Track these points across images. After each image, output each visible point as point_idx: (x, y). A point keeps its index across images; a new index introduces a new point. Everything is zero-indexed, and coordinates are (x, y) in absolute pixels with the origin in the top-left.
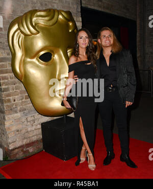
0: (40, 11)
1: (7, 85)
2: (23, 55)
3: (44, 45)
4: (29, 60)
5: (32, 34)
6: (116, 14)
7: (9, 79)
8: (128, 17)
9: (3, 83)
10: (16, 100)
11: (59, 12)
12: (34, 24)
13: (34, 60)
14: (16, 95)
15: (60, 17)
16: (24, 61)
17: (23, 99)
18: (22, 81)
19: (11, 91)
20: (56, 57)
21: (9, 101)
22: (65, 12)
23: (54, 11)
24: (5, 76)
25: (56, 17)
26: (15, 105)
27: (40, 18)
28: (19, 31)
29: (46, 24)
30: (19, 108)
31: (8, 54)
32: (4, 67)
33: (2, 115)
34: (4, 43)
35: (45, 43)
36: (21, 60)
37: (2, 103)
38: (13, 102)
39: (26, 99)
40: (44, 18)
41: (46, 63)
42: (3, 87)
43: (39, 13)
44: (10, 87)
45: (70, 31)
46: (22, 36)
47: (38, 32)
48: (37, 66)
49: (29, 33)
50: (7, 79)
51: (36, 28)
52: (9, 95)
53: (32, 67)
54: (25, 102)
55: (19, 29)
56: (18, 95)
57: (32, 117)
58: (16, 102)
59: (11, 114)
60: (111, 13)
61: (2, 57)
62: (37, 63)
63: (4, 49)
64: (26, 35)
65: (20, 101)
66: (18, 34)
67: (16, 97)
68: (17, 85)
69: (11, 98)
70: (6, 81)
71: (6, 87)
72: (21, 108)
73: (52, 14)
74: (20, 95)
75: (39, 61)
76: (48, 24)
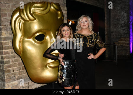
0: (37, 3)
1: (8, 58)
2: (22, 36)
3: (39, 29)
4: (26, 39)
5: (30, 20)
6: (90, 4)
7: (10, 54)
8: (98, 6)
9: (5, 57)
10: (15, 70)
11: (51, 4)
12: (32, 13)
13: (31, 40)
14: (14, 67)
15: (52, 7)
16: (23, 40)
17: (20, 69)
18: (21, 55)
19: (11, 63)
20: (48, 37)
21: (9, 71)
22: (55, 4)
23: (48, 3)
24: (7, 51)
25: (49, 7)
26: (14, 75)
27: (37, 8)
28: (20, 17)
29: (41, 13)
30: (16, 77)
31: (10, 34)
32: (7, 45)
33: (3, 82)
34: (8, 26)
35: (40, 27)
36: (20, 39)
37: (4, 73)
38: (12, 72)
39: (22, 69)
40: (40, 9)
41: (40, 42)
42: (5, 60)
43: (36, 5)
44: (11, 60)
45: (59, 18)
46: (22, 21)
47: (35, 19)
48: (33, 45)
49: (28, 19)
50: (9, 54)
51: (34, 15)
52: (9, 67)
53: (29, 45)
54: (22, 72)
55: (20, 15)
56: (16, 66)
57: (26, 83)
58: (15, 72)
59: (10, 82)
60: (86, 3)
61: (6, 36)
62: (33, 42)
63: (7, 30)
64: (25, 21)
65: (18, 71)
66: (20, 19)
67: (15, 68)
68: (16, 58)
69: (11, 69)
70: (8, 55)
71: (8, 60)
72: (18, 77)
73: (46, 6)
74: (18, 66)
75: (34, 40)
76: (43, 13)
